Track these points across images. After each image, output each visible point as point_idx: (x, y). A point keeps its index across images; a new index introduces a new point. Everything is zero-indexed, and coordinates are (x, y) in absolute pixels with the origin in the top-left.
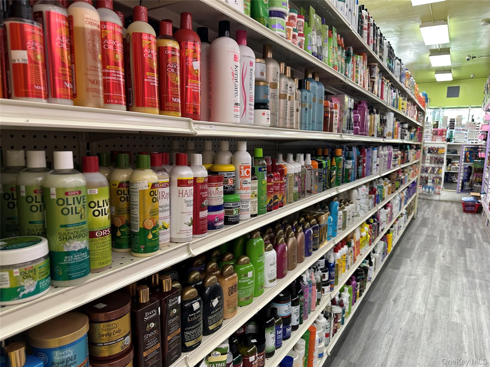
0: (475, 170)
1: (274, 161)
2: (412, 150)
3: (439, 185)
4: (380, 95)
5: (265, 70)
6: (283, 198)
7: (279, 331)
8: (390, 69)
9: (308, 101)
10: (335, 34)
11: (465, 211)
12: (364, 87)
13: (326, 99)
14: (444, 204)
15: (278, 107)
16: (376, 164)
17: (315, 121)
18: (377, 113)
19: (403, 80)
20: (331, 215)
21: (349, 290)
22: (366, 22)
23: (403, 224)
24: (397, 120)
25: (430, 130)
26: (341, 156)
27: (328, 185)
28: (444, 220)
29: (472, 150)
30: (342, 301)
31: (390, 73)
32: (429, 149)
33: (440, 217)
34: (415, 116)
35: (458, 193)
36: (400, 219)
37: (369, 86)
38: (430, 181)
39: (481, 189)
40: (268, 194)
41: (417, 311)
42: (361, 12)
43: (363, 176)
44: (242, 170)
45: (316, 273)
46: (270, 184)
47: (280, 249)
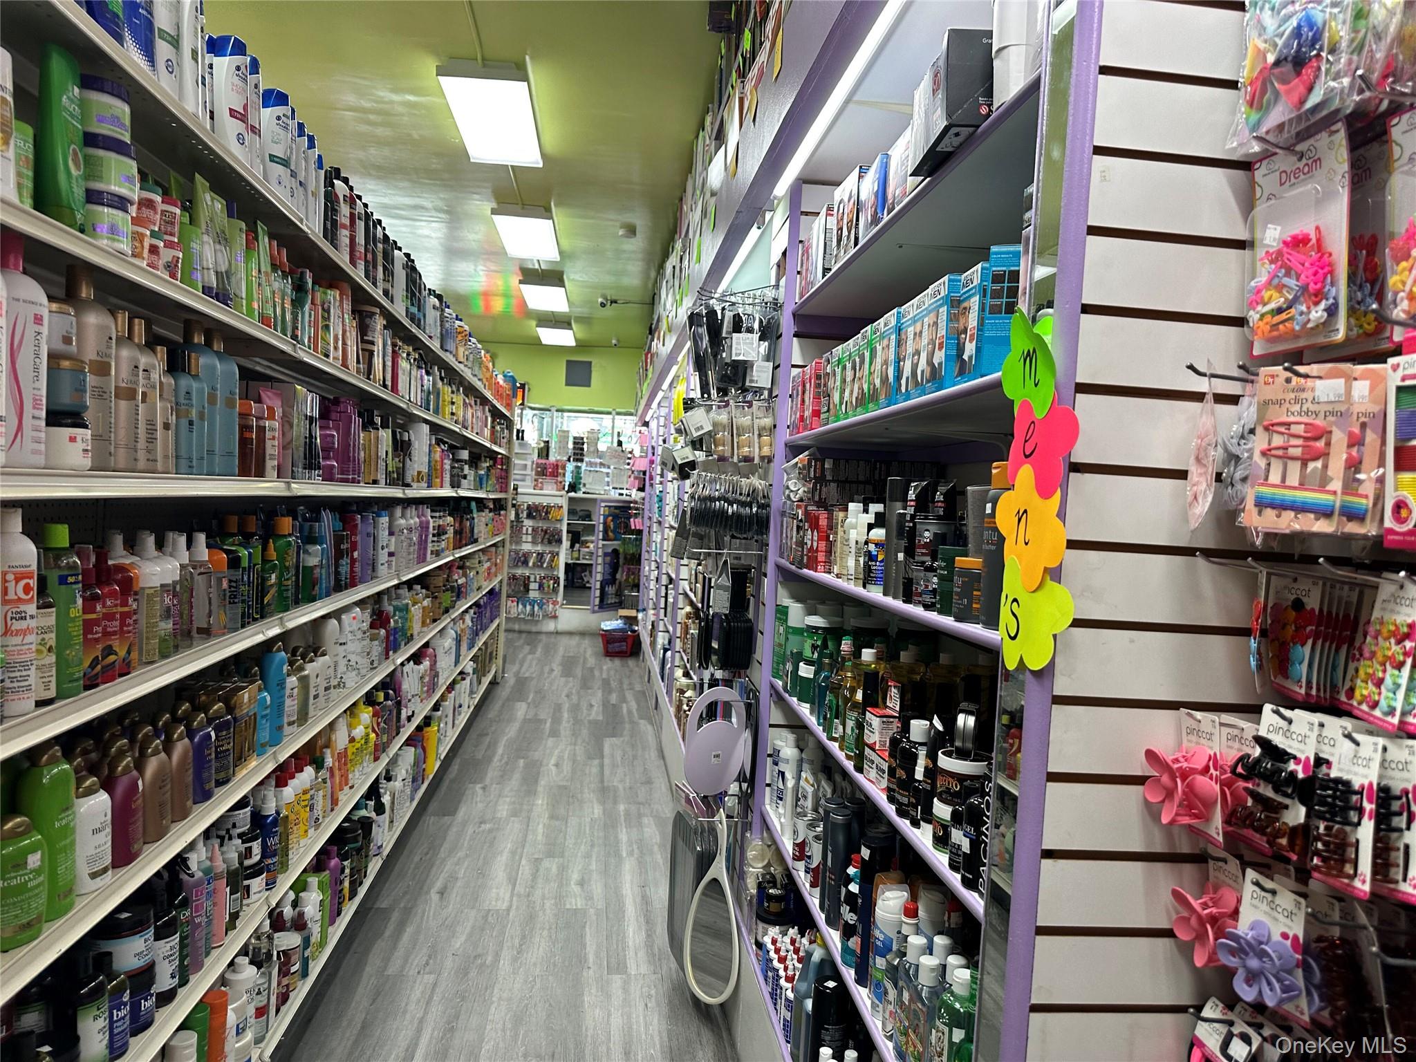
0: (625, 558)
1: (102, 556)
2: (484, 514)
3: (554, 596)
4: (389, 383)
5: (74, 331)
6: (129, 652)
7: (119, 1010)
8: (412, 320)
9: (194, 402)
10: (264, 240)
11: (609, 654)
12: (345, 365)
13: (245, 396)
14: (564, 641)
15: (113, 421)
16: (386, 550)
17: (217, 452)
18: (385, 426)
19: (450, 345)
20: (266, 689)
21: (320, 883)
22: (345, 210)
23: (467, 699)
24: (439, 442)
25: (529, 463)
26: (290, 535)
27: (256, 612)
28: (563, 679)
29: (617, 511)
30: (301, 915)
31: (414, 330)
32: (529, 506)
33: (555, 673)
34: (487, 432)
35: (594, 612)
36: (457, 686)
37: (358, 362)
38: (533, 586)
39: (638, 601)
40: (88, 643)
41: (494, 903)
42: (332, 185)
43: (352, 583)
44: (11, 586)
45: (225, 848)
46: (94, 616)
47: (120, 790)
